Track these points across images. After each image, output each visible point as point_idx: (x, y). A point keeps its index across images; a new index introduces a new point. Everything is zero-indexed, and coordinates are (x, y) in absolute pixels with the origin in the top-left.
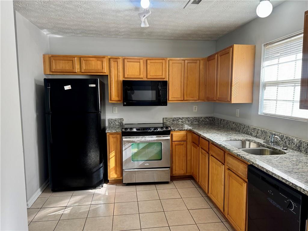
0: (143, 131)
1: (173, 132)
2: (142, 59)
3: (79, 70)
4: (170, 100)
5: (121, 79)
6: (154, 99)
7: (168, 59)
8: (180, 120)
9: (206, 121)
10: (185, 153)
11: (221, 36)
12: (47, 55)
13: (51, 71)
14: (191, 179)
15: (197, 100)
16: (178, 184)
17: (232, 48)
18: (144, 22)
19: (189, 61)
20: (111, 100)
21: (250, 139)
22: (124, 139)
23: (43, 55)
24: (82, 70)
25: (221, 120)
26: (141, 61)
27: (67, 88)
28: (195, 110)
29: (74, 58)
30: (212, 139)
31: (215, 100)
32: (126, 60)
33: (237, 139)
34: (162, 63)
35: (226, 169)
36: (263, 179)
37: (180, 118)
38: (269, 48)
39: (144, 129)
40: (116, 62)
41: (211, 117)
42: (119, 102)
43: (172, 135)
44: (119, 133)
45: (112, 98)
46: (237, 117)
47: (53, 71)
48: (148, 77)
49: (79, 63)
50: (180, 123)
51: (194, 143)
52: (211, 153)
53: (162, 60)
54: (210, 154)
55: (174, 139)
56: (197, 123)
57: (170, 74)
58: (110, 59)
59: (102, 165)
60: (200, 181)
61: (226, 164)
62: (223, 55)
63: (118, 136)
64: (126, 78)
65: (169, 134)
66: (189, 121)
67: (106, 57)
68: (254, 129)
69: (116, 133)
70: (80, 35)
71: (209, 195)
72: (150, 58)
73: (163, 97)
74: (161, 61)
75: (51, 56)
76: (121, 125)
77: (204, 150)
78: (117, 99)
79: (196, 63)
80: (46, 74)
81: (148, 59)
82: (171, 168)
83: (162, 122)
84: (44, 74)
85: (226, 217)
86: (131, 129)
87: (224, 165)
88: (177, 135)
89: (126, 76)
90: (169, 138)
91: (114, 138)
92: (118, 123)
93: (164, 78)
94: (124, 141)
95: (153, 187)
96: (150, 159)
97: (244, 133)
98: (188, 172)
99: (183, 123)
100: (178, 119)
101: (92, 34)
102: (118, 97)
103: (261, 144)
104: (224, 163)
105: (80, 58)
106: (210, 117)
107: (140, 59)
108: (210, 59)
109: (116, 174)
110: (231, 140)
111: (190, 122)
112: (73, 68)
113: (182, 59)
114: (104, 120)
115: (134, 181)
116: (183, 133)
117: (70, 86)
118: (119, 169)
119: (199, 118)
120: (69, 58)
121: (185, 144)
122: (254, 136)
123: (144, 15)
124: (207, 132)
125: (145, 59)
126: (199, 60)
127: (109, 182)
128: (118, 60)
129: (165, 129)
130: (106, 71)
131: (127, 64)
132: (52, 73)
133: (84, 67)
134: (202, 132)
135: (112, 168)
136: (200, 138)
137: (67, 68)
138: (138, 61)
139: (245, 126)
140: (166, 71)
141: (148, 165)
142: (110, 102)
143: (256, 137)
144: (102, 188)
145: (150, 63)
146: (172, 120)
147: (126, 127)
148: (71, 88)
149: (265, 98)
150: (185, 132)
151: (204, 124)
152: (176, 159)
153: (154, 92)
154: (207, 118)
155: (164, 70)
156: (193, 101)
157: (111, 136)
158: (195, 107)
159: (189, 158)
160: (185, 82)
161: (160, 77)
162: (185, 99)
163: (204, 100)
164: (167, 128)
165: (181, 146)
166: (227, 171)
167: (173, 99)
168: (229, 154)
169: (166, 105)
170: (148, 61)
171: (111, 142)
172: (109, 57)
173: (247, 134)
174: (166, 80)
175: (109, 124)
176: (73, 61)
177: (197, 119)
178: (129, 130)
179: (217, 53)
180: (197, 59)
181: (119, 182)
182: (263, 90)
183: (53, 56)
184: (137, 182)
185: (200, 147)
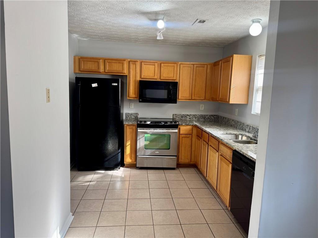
0: (156, 124)
1: (181, 126)
2: (157, 63)
3: (103, 71)
4: (179, 98)
5: (138, 79)
6: (166, 97)
7: (180, 63)
8: (188, 117)
9: (211, 118)
10: (190, 145)
11: (227, 44)
12: (77, 57)
13: (80, 70)
14: (195, 168)
15: (203, 100)
16: (183, 171)
17: (232, 58)
18: (160, 36)
19: (197, 66)
20: (129, 97)
21: (243, 133)
22: (139, 130)
23: (74, 56)
24: (106, 70)
25: (224, 118)
26: (156, 64)
27: (94, 85)
28: (202, 108)
29: (99, 60)
30: (211, 133)
31: (217, 100)
32: (143, 63)
33: (232, 133)
34: (174, 66)
35: (219, 155)
36: (241, 159)
37: (188, 115)
38: (262, 59)
39: (156, 122)
40: (135, 65)
41: (216, 115)
42: (135, 99)
43: (180, 128)
44: (135, 125)
45: (130, 95)
46: (236, 115)
47: (82, 70)
48: (162, 78)
49: (103, 64)
50: (188, 119)
51: (198, 136)
52: (210, 143)
53: (174, 63)
54: (209, 145)
55: (181, 132)
56: (203, 120)
57: (180, 76)
58: (129, 62)
59: (120, 151)
60: (201, 168)
61: (219, 151)
62: (226, 62)
63: (134, 127)
64: (142, 78)
65: (177, 128)
66: (195, 118)
67: (127, 60)
68: (248, 125)
69: (133, 125)
70: (105, 40)
71: (207, 178)
72: (164, 62)
73: (173, 96)
74: (173, 65)
75: (80, 57)
76: (136, 118)
77: (205, 142)
78: (134, 96)
79: (204, 67)
80: (75, 73)
81: (162, 63)
82: (177, 156)
83: (172, 118)
84: (74, 73)
85: (218, 193)
86: (145, 122)
87: (218, 152)
88: (184, 129)
89: (142, 77)
90: (177, 131)
91: (130, 129)
92: (133, 117)
93: (175, 80)
94: (139, 132)
95: (162, 171)
96: (160, 148)
97: (240, 129)
98: (192, 161)
99: (190, 120)
100: (186, 116)
101: (116, 39)
102: (135, 94)
103: (250, 137)
104: (219, 150)
105: (105, 60)
106: (214, 115)
107: (155, 62)
108: (216, 64)
109: (131, 159)
110: (227, 134)
111: (197, 119)
112: (98, 69)
113: (192, 63)
114: (123, 114)
115: (145, 166)
116: (189, 127)
117: (97, 84)
118: (133, 156)
119: (205, 115)
120: (95, 60)
121: (191, 137)
122: (247, 132)
123: (159, 31)
124: (210, 127)
125: (159, 62)
126: (207, 65)
127: (125, 165)
128: (136, 63)
129: (173, 123)
130: (126, 72)
131: (144, 66)
132: (80, 72)
133: (107, 68)
134: (205, 126)
135: (128, 154)
136: (203, 132)
137: (93, 68)
138: (154, 64)
139: (241, 124)
140: (177, 74)
141: (157, 153)
142: (128, 98)
143: (249, 132)
144: (119, 170)
145: (163, 66)
146: (181, 116)
147: (141, 120)
148: (97, 86)
149: (257, 100)
150: (191, 126)
151: (209, 121)
152: (182, 149)
153: (166, 91)
154: (212, 115)
155: (175, 72)
156: (200, 101)
157: (128, 127)
158: (202, 106)
159: (193, 149)
160: (194, 83)
161: (172, 78)
162: (193, 99)
163: (209, 100)
164: (175, 122)
165: (188, 138)
166: (220, 156)
167: (182, 98)
168: (222, 143)
169: (176, 103)
170: (162, 65)
171: (128, 133)
172: (129, 60)
173: (242, 130)
174: (177, 81)
175: (126, 117)
176: (98, 62)
177: (203, 117)
178: (143, 123)
179: (221, 60)
180: (205, 63)
181: (133, 166)
182: (256, 93)
183: (82, 58)
184: (148, 166)
185: (202, 139)
